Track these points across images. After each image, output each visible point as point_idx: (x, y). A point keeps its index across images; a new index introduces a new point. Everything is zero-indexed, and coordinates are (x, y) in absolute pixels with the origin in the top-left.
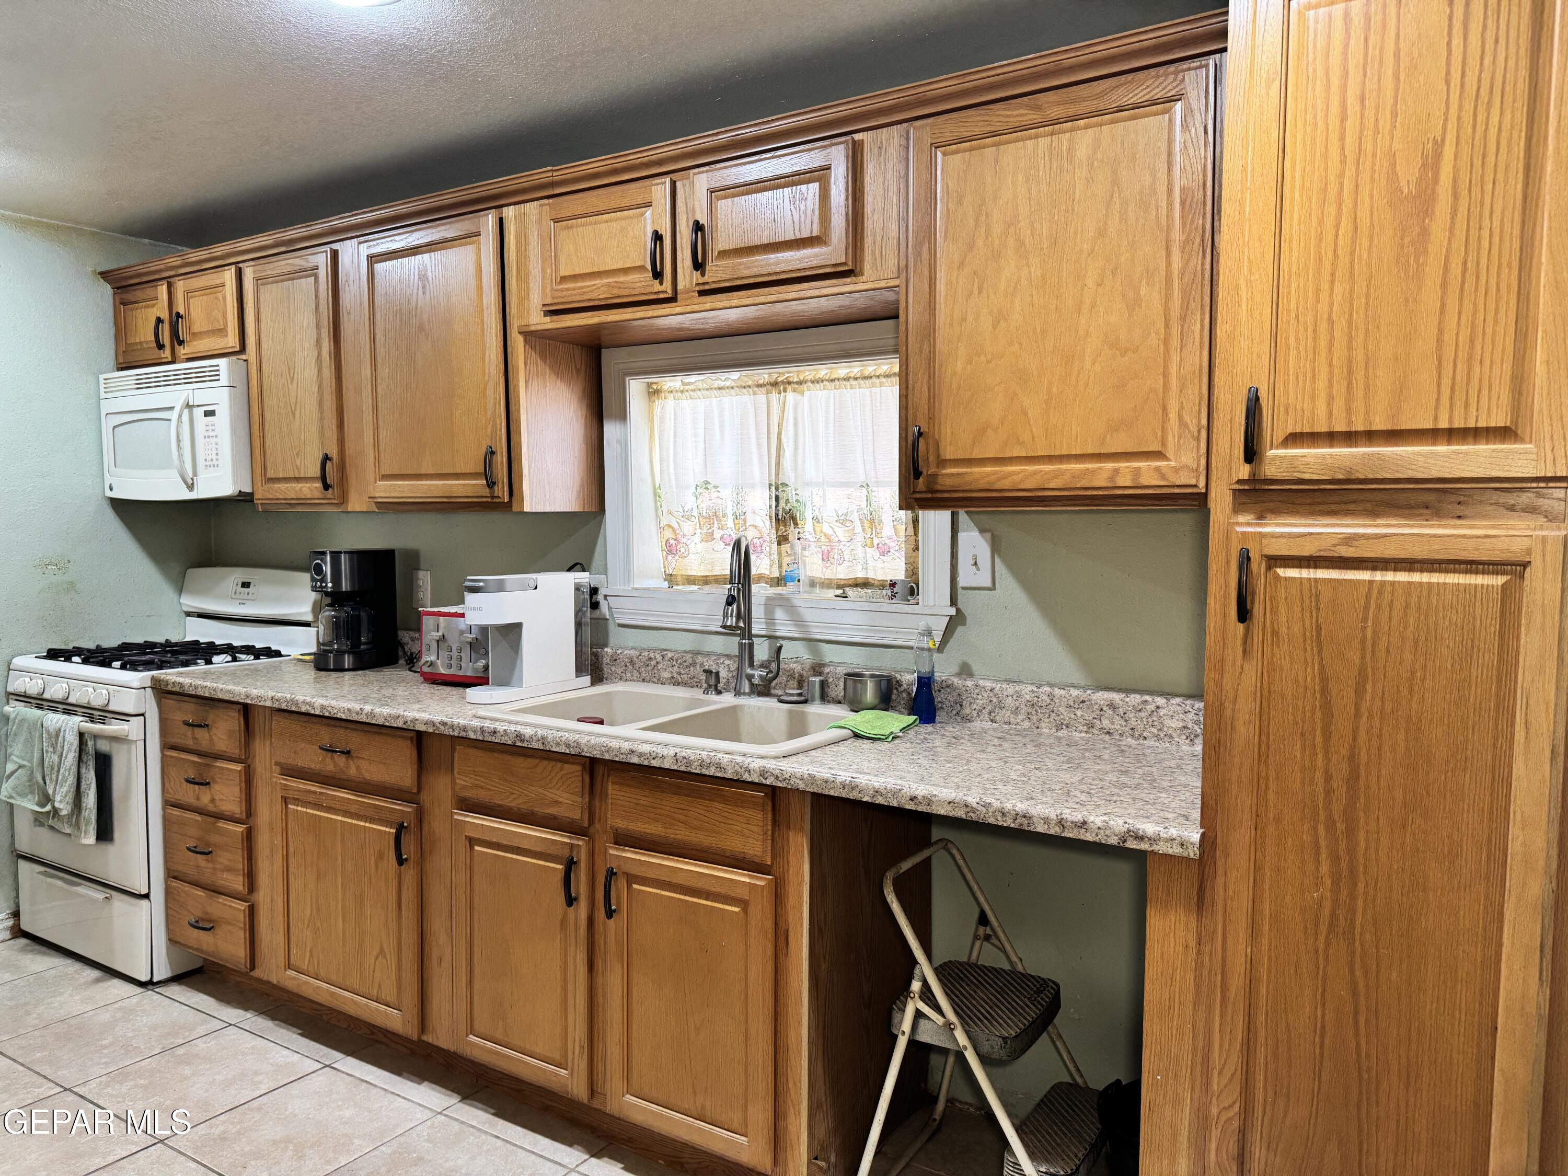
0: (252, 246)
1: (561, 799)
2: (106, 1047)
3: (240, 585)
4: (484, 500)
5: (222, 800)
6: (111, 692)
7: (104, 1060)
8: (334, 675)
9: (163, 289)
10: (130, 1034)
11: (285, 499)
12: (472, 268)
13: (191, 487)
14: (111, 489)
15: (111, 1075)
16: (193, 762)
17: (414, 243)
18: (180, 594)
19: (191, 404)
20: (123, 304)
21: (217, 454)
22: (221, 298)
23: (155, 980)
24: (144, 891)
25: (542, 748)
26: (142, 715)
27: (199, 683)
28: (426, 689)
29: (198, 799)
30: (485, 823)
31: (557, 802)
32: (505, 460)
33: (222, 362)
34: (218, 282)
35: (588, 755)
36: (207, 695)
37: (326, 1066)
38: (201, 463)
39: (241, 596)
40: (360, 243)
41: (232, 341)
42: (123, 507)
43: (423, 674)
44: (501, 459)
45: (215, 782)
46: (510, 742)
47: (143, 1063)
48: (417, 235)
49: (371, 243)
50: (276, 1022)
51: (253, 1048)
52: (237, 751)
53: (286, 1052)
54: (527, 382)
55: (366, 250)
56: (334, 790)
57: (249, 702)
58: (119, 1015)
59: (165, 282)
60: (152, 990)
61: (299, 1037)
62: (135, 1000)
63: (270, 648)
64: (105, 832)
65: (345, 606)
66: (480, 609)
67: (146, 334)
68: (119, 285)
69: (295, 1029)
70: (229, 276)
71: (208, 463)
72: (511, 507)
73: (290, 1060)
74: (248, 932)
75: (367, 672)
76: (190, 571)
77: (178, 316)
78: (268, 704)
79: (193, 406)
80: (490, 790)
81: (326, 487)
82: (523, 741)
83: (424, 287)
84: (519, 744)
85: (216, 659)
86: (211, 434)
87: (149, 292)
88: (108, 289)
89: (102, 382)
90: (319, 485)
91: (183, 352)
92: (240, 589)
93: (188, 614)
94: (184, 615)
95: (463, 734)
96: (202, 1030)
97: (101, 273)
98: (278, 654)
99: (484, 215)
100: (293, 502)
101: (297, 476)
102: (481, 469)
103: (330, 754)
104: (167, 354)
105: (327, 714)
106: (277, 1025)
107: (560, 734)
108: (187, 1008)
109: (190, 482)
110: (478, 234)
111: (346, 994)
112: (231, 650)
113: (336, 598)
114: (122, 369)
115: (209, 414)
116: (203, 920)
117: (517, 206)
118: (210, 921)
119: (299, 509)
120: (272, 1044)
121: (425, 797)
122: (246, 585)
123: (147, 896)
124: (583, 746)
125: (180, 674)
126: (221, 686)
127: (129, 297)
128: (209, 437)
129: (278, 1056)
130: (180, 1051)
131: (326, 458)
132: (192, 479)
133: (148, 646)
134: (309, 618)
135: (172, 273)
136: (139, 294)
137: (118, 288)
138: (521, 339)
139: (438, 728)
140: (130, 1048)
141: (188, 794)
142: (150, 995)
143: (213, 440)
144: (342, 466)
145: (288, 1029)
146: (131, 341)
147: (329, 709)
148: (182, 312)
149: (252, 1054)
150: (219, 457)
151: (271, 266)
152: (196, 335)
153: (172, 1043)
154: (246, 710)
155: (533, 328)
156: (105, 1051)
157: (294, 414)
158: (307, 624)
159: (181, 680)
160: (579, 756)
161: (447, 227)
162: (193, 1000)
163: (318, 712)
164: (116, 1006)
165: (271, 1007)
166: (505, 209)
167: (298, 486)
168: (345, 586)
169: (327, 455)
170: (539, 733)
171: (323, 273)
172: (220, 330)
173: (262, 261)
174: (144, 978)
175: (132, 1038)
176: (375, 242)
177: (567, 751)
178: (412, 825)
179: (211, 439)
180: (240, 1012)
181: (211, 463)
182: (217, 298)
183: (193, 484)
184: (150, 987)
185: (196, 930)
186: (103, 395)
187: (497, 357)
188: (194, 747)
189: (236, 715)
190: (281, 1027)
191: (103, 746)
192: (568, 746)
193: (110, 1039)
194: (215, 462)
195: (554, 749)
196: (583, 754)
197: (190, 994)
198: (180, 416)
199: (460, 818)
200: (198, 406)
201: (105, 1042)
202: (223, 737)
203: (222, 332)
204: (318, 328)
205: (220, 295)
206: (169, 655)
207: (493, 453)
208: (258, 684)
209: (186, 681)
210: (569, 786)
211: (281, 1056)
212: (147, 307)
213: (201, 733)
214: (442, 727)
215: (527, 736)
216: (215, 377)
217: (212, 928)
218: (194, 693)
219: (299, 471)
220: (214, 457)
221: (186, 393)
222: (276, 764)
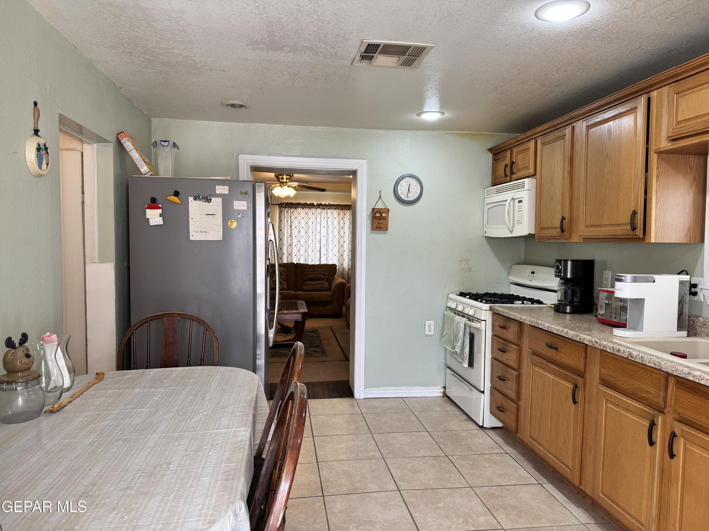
0: (540, 130)
1: (650, 391)
2: (462, 445)
3: (531, 273)
4: (631, 237)
5: (510, 360)
6: (476, 310)
7: (460, 450)
8: (561, 314)
9: (509, 152)
10: (471, 444)
11: (546, 237)
12: (632, 124)
13: (511, 232)
14: (486, 233)
15: (461, 456)
16: (501, 342)
17: (606, 117)
18: (509, 275)
19: (514, 198)
20: (495, 160)
21: (522, 218)
22: (528, 154)
23: (484, 426)
24: (482, 390)
25: (641, 362)
26: (485, 321)
27: (505, 310)
28: (598, 326)
29: (502, 358)
30: (612, 394)
31: (648, 392)
32: (642, 217)
33: (526, 180)
34: (527, 147)
35: (665, 370)
36: (507, 316)
37: (540, 484)
38: (516, 222)
39: (531, 278)
40: (583, 121)
41: (531, 171)
42: (490, 239)
43: (598, 319)
44: (640, 217)
45: (508, 352)
46: (626, 357)
47: (473, 456)
48: (608, 113)
49: (588, 120)
50: (524, 458)
51: (513, 465)
52: (516, 341)
53: (525, 472)
54: (657, 177)
55: (585, 124)
56: (551, 365)
57: (521, 321)
58: (469, 435)
59: (510, 150)
60: (483, 430)
61: (532, 467)
62: (476, 431)
63: (539, 300)
64: (471, 364)
65: (568, 284)
66: (622, 290)
67: (501, 172)
68: (494, 153)
69: (531, 464)
70: (532, 143)
71: (518, 222)
72: (645, 240)
73: (526, 475)
74: (516, 417)
75: (576, 315)
76: (513, 266)
77: (513, 163)
78: (528, 323)
79: (515, 199)
80: (615, 378)
81: (563, 231)
82: (632, 357)
83: (609, 137)
84: (630, 358)
85: (517, 302)
86: (520, 210)
87: (504, 154)
88: (490, 155)
89: (486, 191)
90: (559, 230)
91: (514, 177)
92: (530, 274)
93: (512, 283)
94: (510, 284)
95: (604, 349)
96: (496, 451)
97: (488, 149)
98: (542, 303)
99: (640, 98)
100: (549, 238)
101: (552, 227)
102: (629, 222)
103: (550, 348)
104: (508, 178)
105: (549, 330)
106: (525, 460)
107: (651, 357)
108: (493, 441)
109: (511, 230)
110: (636, 108)
111: (551, 456)
112: (523, 299)
113: (565, 281)
114: (494, 186)
115: (520, 202)
116: (501, 407)
117: (658, 90)
118: (504, 408)
119: (552, 241)
120: (520, 466)
121: (587, 375)
122: (533, 273)
123: (483, 392)
124: (662, 366)
125: (500, 306)
126: (512, 313)
127: (497, 157)
128: (519, 211)
129: (521, 472)
130: (486, 456)
131: (563, 218)
132: (512, 229)
133: (495, 295)
134: (556, 289)
135: (512, 146)
136: (500, 156)
137: (494, 154)
138: (656, 156)
139: (594, 344)
140: (470, 449)
141: (500, 355)
142: (481, 433)
143: (521, 212)
144: (570, 222)
145: (528, 463)
146: (497, 175)
147: (551, 328)
148: (514, 161)
149: (512, 467)
150: (522, 219)
151: (548, 137)
152: (518, 170)
153: (484, 452)
154: (520, 324)
155: (662, 150)
156: (462, 447)
157: (552, 200)
158: (555, 291)
159: (499, 309)
160: (660, 370)
161: (622, 107)
162: (496, 439)
163: (546, 329)
164: (469, 431)
165: (524, 452)
166: (652, 93)
167: (551, 231)
168: (569, 276)
169: (564, 217)
170: (641, 355)
171: (568, 137)
172: (527, 167)
173: (545, 135)
174: (481, 424)
175: (472, 445)
176: (589, 120)
177: (654, 367)
178: (581, 387)
179: (520, 212)
180: (512, 449)
181: (519, 222)
182: (527, 154)
183: (512, 230)
184: (482, 429)
185: (499, 411)
186: (486, 197)
187: (642, 166)
188: (502, 336)
189: (517, 325)
190: (526, 461)
191: (472, 331)
192: (655, 364)
193: (464, 443)
194: (521, 222)
195: (647, 364)
196: (662, 369)
197: (495, 436)
198: (510, 203)
199: (601, 388)
200: (517, 199)
201: (462, 443)
202: (512, 334)
203: (528, 168)
204: (564, 162)
205: (528, 152)
206: (499, 299)
207: (636, 213)
208: (527, 314)
209: (501, 309)
210: (654, 385)
211: (522, 472)
212: (503, 161)
213: (504, 331)
214: (595, 344)
215: (634, 355)
216: (523, 186)
217: (504, 411)
218: (502, 314)
219: (553, 225)
220: (521, 219)
221: (512, 194)
222: (530, 349)
